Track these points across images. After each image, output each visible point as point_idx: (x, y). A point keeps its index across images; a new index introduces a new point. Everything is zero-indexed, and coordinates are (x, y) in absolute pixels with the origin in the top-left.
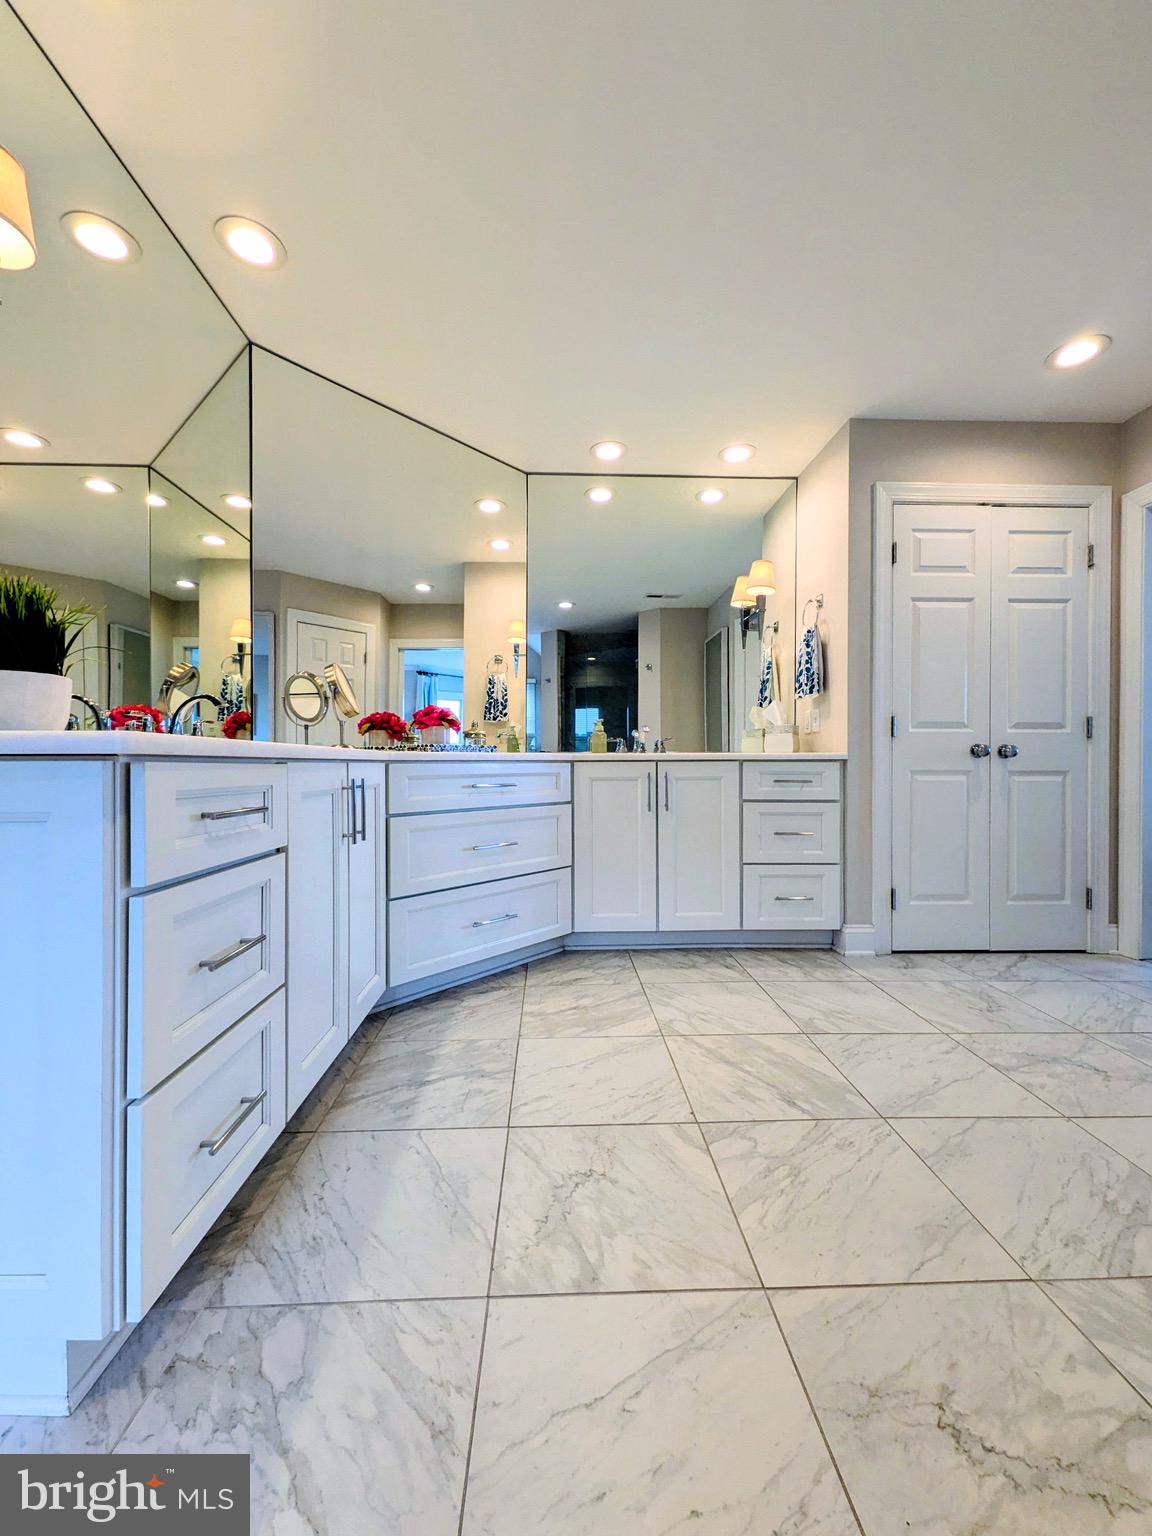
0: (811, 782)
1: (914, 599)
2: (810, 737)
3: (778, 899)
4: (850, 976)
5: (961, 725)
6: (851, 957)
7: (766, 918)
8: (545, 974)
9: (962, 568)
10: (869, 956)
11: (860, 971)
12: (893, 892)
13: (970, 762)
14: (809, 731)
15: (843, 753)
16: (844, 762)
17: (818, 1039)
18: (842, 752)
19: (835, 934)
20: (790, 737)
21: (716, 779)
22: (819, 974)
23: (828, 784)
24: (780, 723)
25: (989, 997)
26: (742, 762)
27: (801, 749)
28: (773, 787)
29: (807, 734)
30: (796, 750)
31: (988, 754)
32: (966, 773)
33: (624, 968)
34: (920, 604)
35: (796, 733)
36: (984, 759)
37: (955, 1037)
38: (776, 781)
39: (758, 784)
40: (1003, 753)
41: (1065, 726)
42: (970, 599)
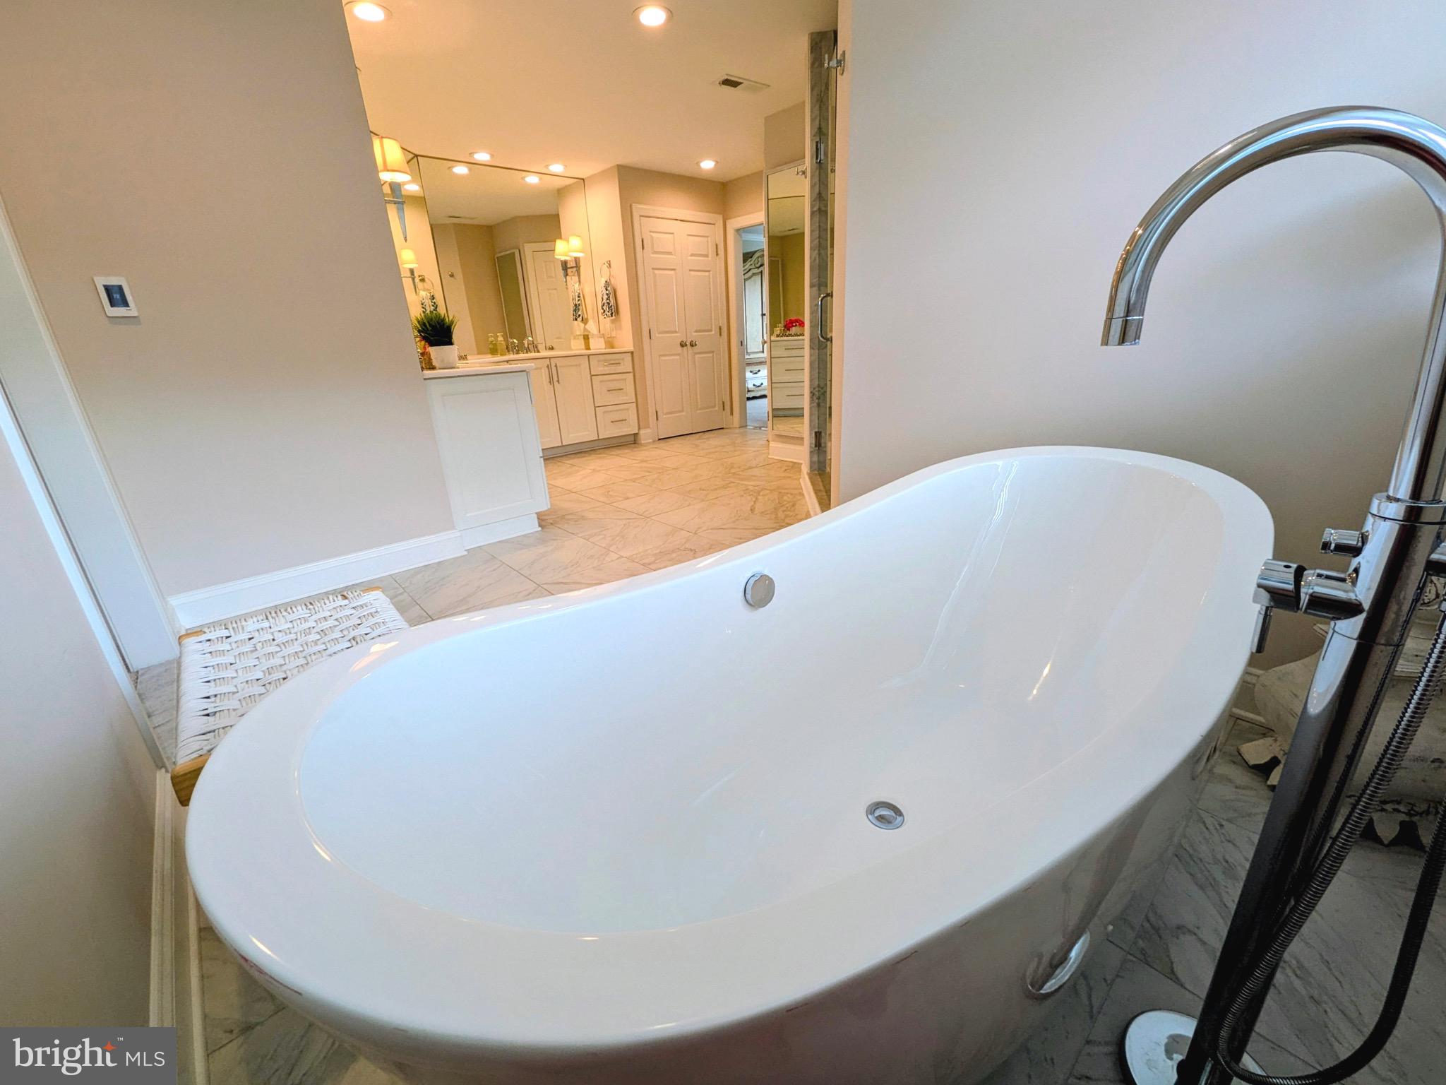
0: (619, 363)
1: (653, 269)
2: (610, 339)
3: (610, 422)
5: (676, 332)
6: (643, 444)
7: (609, 432)
9: (670, 253)
10: (649, 443)
11: (645, 449)
12: (657, 412)
13: (680, 348)
14: (610, 336)
15: (632, 349)
16: (632, 353)
18: (629, 347)
19: (635, 435)
20: (604, 340)
21: (576, 365)
22: (631, 453)
23: (626, 364)
24: (595, 332)
26: (589, 355)
27: (609, 347)
28: (604, 367)
31: (686, 345)
32: (679, 355)
34: (656, 272)
35: (606, 338)
36: (685, 348)
38: (604, 364)
39: (597, 366)
40: (692, 345)
41: (711, 331)
42: (674, 270)
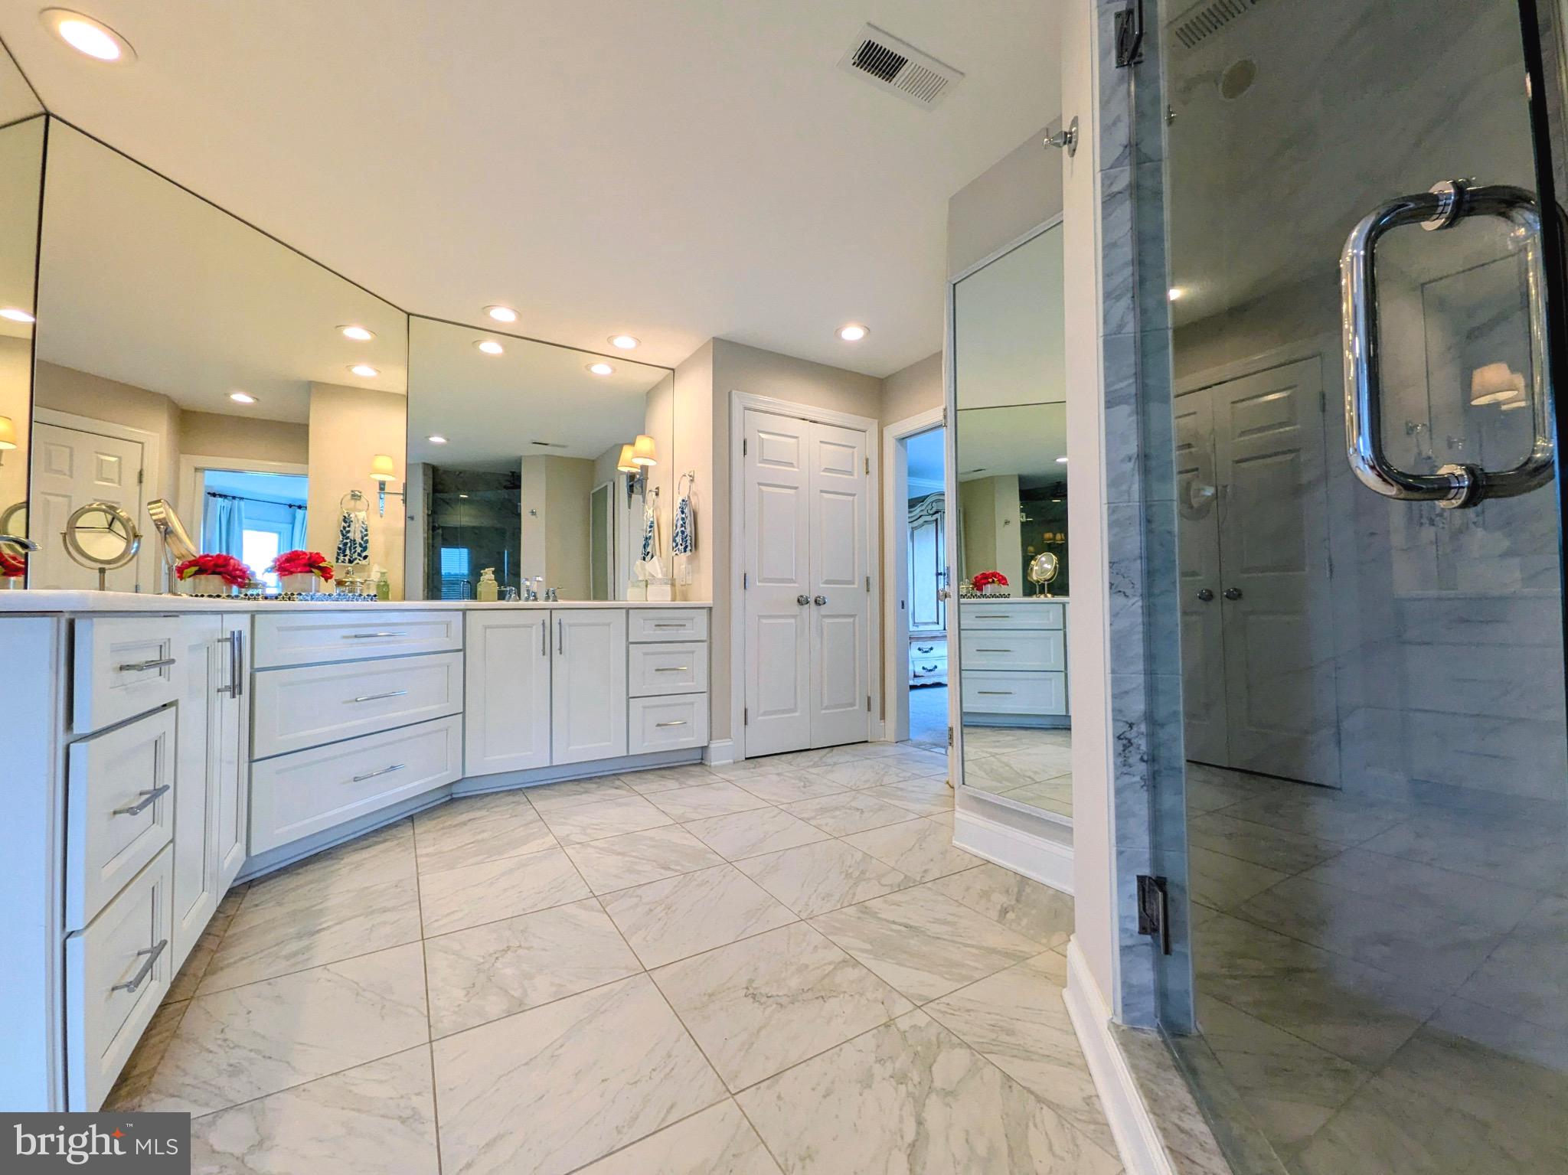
0: (684, 625)
1: (759, 484)
2: (684, 588)
3: (658, 725)
4: (713, 780)
5: (791, 581)
6: (716, 766)
7: (649, 742)
8: (435, 822)
9: (789, 464)
10: (729, 764)
11: (721, 775)
12: (746, 710)
13: (796, 609)
14: (684, 583)
15: (709, 602)
16: (710, 609)
17: (688, 826)
18: (707, 600)
19: (704, 751)
20: (669, 588)
21: (604, 624)
22: (691, 782)
23: (698, 627)
24: (660, 576)
25: (805, 778)
26: (628, 609)
27: (678, 597)
28: (655, 630)
29: (682, 585)
30: (674, 599)
31: (808, 603)
32: (794, 617)
33: (519, 803)
34: (764, 488)
35: (673, 585)
36: (807, 606)
37: (780, 807)
38: (656, 626)
39: (642, 629)
40: (818, 604)
41: (853, 583)
42: (796, 488)
